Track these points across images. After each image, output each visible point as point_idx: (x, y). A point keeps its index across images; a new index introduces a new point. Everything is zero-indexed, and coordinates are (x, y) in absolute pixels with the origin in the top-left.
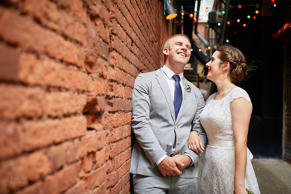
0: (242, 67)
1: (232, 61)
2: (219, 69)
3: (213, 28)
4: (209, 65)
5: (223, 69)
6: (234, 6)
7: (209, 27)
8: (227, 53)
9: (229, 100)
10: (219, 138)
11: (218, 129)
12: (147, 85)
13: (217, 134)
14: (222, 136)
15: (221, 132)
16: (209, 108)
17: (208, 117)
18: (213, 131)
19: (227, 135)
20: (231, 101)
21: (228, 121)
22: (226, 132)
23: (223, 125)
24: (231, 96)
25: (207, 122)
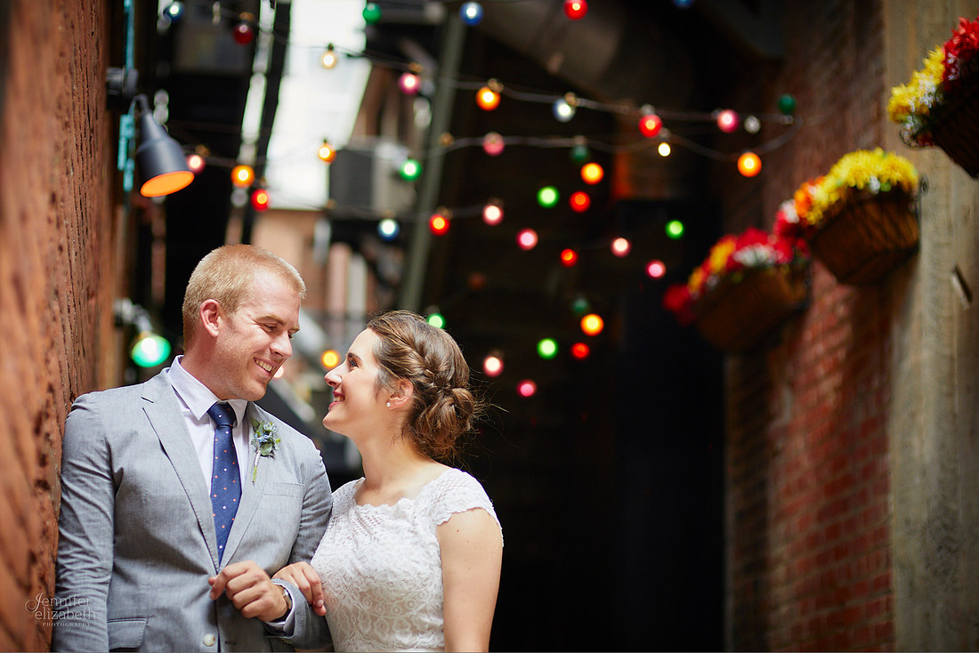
0: (456, 401)
1: (422, 380)
2: (374, 401)
3: (356, 248)
4: (338, 380)
5: (389, 405)
6: (463, 142)
7: (335, 239)
8: (408, 349)
9: (433, 515)
10: (400, 643)
11: (401, 610)
12: (106, 439)
13: (394, 629)
14: (410, 636)
15: (409, 620)
16: (356, 536)
17: (360, 567)
18: (374, 619)
19: (429, 629)
20: (444, 520)
21: (437, 581)
22: (426, 619)
23: (421, 595)
24: (440, 503)
25: (355, 586)
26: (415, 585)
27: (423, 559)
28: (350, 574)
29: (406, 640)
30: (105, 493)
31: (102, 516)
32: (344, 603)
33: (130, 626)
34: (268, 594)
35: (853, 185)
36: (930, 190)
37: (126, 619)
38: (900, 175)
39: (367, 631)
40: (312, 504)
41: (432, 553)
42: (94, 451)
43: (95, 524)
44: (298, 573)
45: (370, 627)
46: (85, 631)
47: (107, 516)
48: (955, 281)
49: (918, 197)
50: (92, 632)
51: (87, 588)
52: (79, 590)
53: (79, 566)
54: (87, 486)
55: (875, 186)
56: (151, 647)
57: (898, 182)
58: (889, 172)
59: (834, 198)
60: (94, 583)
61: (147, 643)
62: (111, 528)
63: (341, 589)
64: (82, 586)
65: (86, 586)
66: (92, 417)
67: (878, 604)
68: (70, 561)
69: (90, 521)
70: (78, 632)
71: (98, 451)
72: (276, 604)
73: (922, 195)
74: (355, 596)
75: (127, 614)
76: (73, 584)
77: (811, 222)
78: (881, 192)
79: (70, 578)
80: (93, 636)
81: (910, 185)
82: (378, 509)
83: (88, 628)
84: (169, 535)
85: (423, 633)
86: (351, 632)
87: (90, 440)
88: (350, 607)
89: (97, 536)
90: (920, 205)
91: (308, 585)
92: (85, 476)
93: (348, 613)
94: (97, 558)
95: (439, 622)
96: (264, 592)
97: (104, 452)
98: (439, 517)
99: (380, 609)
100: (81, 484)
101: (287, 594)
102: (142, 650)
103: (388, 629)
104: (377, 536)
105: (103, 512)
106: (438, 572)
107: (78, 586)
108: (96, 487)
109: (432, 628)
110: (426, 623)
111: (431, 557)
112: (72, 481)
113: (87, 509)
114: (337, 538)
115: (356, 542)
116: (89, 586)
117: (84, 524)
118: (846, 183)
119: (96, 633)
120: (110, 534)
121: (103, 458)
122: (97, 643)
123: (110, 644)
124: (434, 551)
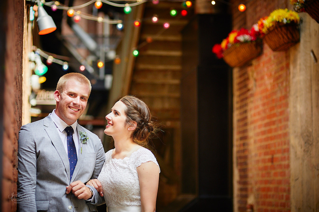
1: (140, 122)
2: (124, 128)
4: (111, 119)
5: (129, 129)
8: (136, 111)
9: (135, 164)
10: (126, 205)
11: (126, 194)
12: (34, 140)
13: (124, 200)
14: (129, 202)
15: (129, 197)
16: (111, 170)
17: (112, 180)
18: (118, 197)
19: (136, 200)
20: (139, 165)
21: (138, 184)
22: (134, 197)
23: (132, 189)
24: (138, 160)
25: (111, 186)
26: (130, 186)
27: (132, 177)
28: (109, 182)
29: (128, 203)
30: (34, 159)
31: (33, 166)
32: (108, 192)
33: (44, 203)
34: (86, 191)
35: (278, 21)
36: (303, 22)
37: (42, 200)
38: (293, 18)
39: (116, 201)
40: (99, 158)
41: (135, 176)
42: (30, 145)
43: (31, 169)
44: (94, 183)
45: (116, 200)
46: (30, 205)
47: (35, 166)
48: (312, 54)
49: (299, 25)
50: (32, 206)
51: (30, 191)
52: (27, 192)
53: (27, 184)
54: (28, 156)
55: (285, 21)
56: (51, 210)
57: (293, 20)
58: (290, 17)
59: (271, 25)
60: (32, 189)
61: (50, 209)
62: (36, 170)
63: (107, 187)
64: (28, 190)
65: (29, 190)
66: (29, 133)
67: (285, 157)
68: (23, 181)
69: (29, 168)
70: (28, 206)
71: (32, 145)
72: (88, 194)
73: (301, 24)
74: (111, 190)
75: (43, 199)
76: (25, 190)
77: (263, 32)
78: (287, 23)
79: (24, 188)
80: (32, 207)
81: (297, 21)
82: (118, 160)
83: (31, 204)
84: (56, 173)
85: (134, 201)
86: (111, 201)
87: (29, 141)
88: (110, 193)
89: (32, 173)
90: (300, 27)
91: (97, 187)
92: (27, 153)
93: (109, 195)
94: (32, 180)
95: (139, 197)
96: (84, 190)
97: (34, 145)
98: (137, 164)
99: (119, 194)
100: (26, 156)
101: (91, 190)
102: (48, 211)
103: (122, 201)
104: (118, 170)
105: (34, 165)
106: (137, 181)
107: (27, 190)
108: (31, 157)
109: (136, 199)
110: (134, 198)
111: (135, 177)
112: (23, 155)
113: (28, 164)
114: (105, 170)
115: (111, 171)
116: (30, 190)
117: (28, 169)
118: (275, 20)
119: (33, 206)
120: (36, 172)
121: (33, 147)
122: (34, 209)
123: (37, 209)
124: (136, 175)
